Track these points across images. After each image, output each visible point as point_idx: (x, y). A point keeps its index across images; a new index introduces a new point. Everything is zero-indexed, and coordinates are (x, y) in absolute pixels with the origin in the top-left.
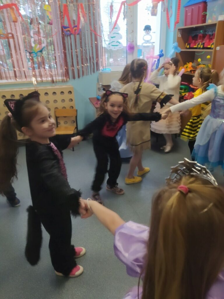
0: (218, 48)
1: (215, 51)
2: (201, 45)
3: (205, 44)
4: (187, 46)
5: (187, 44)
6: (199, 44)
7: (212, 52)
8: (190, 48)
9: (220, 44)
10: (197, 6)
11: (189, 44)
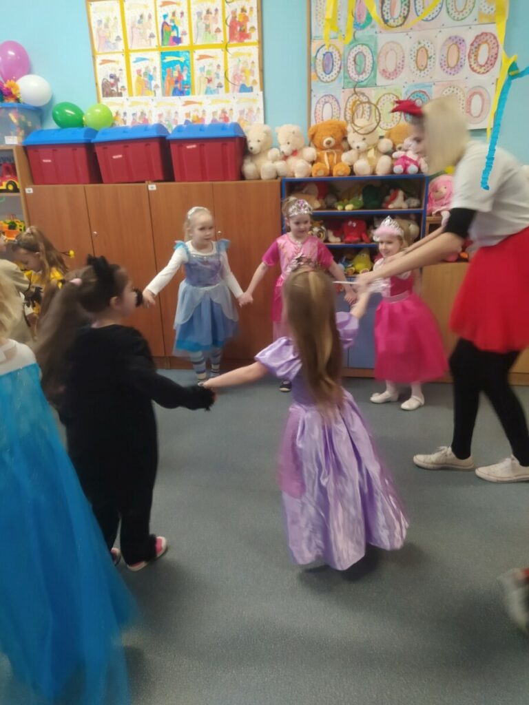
0: (29, 191)
1: (26, 195)
9: (32, 184)
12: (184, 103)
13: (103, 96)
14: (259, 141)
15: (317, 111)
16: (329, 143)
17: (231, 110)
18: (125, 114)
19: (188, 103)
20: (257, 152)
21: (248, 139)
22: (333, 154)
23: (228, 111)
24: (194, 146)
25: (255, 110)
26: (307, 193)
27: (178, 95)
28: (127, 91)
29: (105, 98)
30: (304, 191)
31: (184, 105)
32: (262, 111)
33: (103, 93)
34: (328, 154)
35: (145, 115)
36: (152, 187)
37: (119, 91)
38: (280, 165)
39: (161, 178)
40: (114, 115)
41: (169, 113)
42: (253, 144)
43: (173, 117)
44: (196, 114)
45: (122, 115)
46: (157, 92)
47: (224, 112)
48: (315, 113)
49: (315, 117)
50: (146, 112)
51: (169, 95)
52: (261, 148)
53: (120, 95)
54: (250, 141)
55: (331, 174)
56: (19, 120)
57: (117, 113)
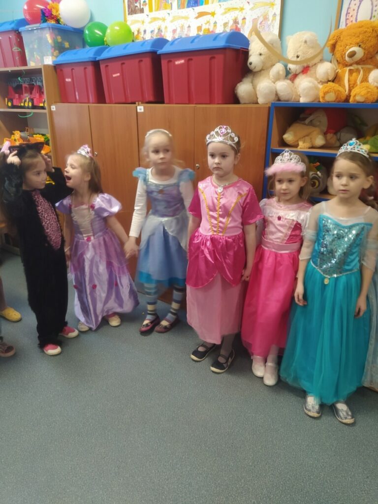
0: (53, 108)
1: (51, 112)
2: (28, 103)
3: (35, 100)
4: (8, 103)
5: (6, 99)
6: (25, 101)
7: (46, 114)
8: (13, 107)
9: (56, 102)
10: (6, 36)
11: (11, 100)
12: (197, 15)
13: (129, 14)
14: (261, 54)
15: (351, 11)
16: (352, 55)
17: (244, 19)
18: (145, 31)
19: (201, 14)
20: (257, 69)
21: (250, 53)
22: (358, 71)
23: (240, 21)
24: (182, 61)
25: (271, 18)
26: (311, 124)
27: (192, 6)
28: (147, 5)
29: (130, 16)
30: (307, 121)
31: (197, 18)
32: (278, 18)
33: (128, 11)
34: (351, 72)
35: (162, 32)
36: (141, 109)
37: (142, 7)
38: (282, 86)
39: (152, 99)
40: (136, 33)
41: (182, 27)
42: (254, 59)
43: (185, 33)
44: (207, 27)
45: (142, 33)
46: (173, 4)
47: (236, 22)
48: (348, 13)
49: (347, 19)
50: (163, 28)
51: (183, 8)
52: (264, 63)
53: (142, 11)
54: (251, 55)
55: (347, 100)
56: (55, 41)
57: (139, 32)
